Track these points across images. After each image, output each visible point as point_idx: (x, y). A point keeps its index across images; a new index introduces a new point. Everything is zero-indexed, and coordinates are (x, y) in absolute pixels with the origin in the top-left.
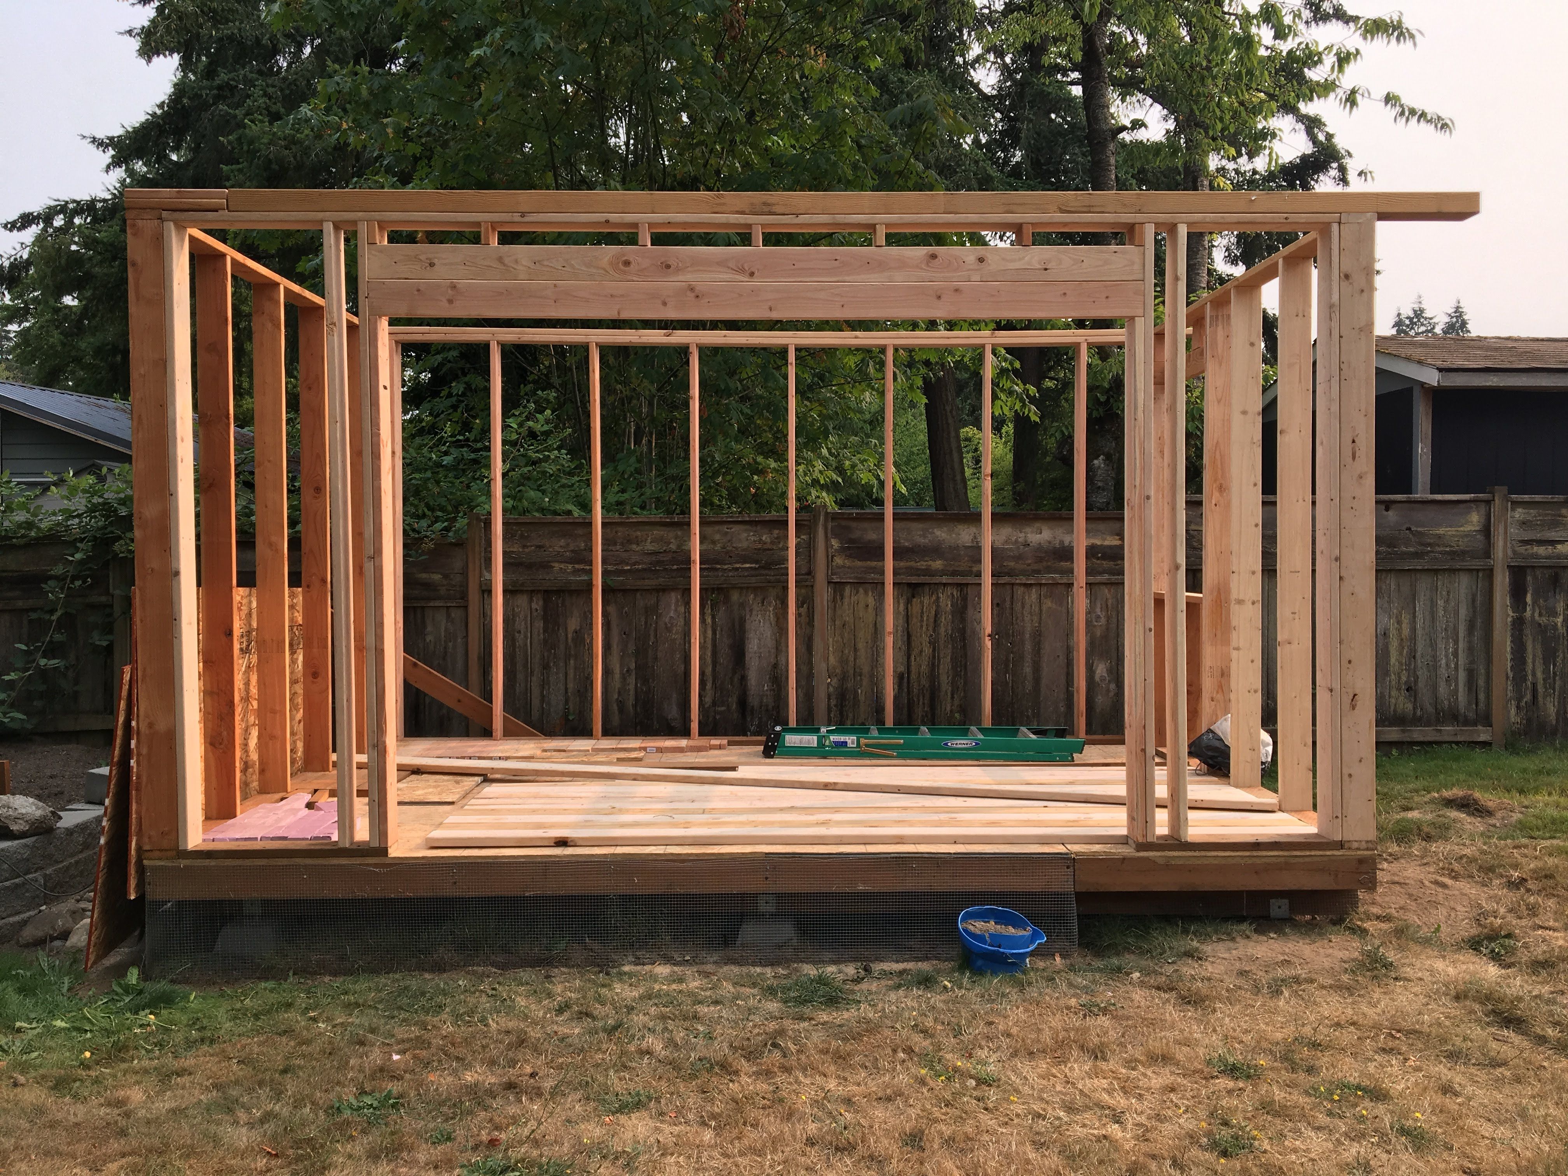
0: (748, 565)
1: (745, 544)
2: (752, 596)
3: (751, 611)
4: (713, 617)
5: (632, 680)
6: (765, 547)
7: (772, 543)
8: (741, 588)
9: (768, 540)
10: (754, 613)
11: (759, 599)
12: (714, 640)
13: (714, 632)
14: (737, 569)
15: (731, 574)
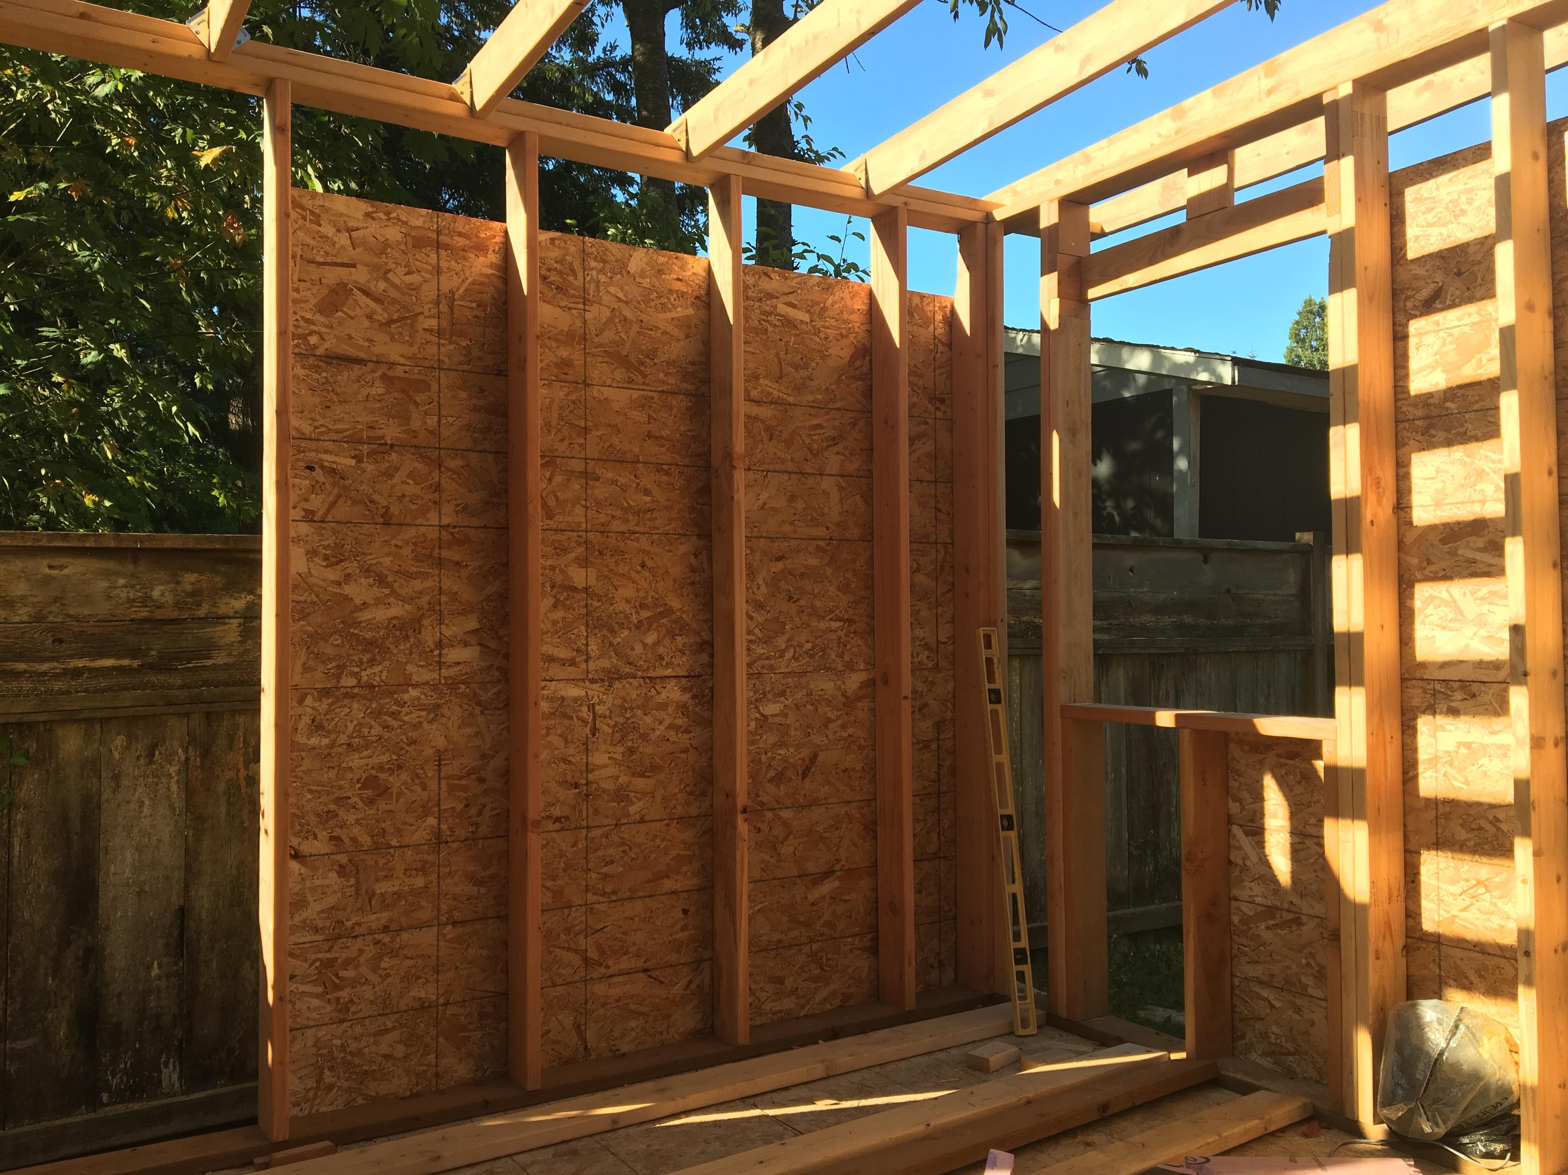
0: (109, 662)
1: (103, 609)
2: (120, 741)
3: (117, 778)
6: (158, 615)
7: (179, 605)
8: (89, 721)
9: (169, 598)
10: (125, 782)
11: (140, 747)
14: (77, 673)
15: (58, 686)
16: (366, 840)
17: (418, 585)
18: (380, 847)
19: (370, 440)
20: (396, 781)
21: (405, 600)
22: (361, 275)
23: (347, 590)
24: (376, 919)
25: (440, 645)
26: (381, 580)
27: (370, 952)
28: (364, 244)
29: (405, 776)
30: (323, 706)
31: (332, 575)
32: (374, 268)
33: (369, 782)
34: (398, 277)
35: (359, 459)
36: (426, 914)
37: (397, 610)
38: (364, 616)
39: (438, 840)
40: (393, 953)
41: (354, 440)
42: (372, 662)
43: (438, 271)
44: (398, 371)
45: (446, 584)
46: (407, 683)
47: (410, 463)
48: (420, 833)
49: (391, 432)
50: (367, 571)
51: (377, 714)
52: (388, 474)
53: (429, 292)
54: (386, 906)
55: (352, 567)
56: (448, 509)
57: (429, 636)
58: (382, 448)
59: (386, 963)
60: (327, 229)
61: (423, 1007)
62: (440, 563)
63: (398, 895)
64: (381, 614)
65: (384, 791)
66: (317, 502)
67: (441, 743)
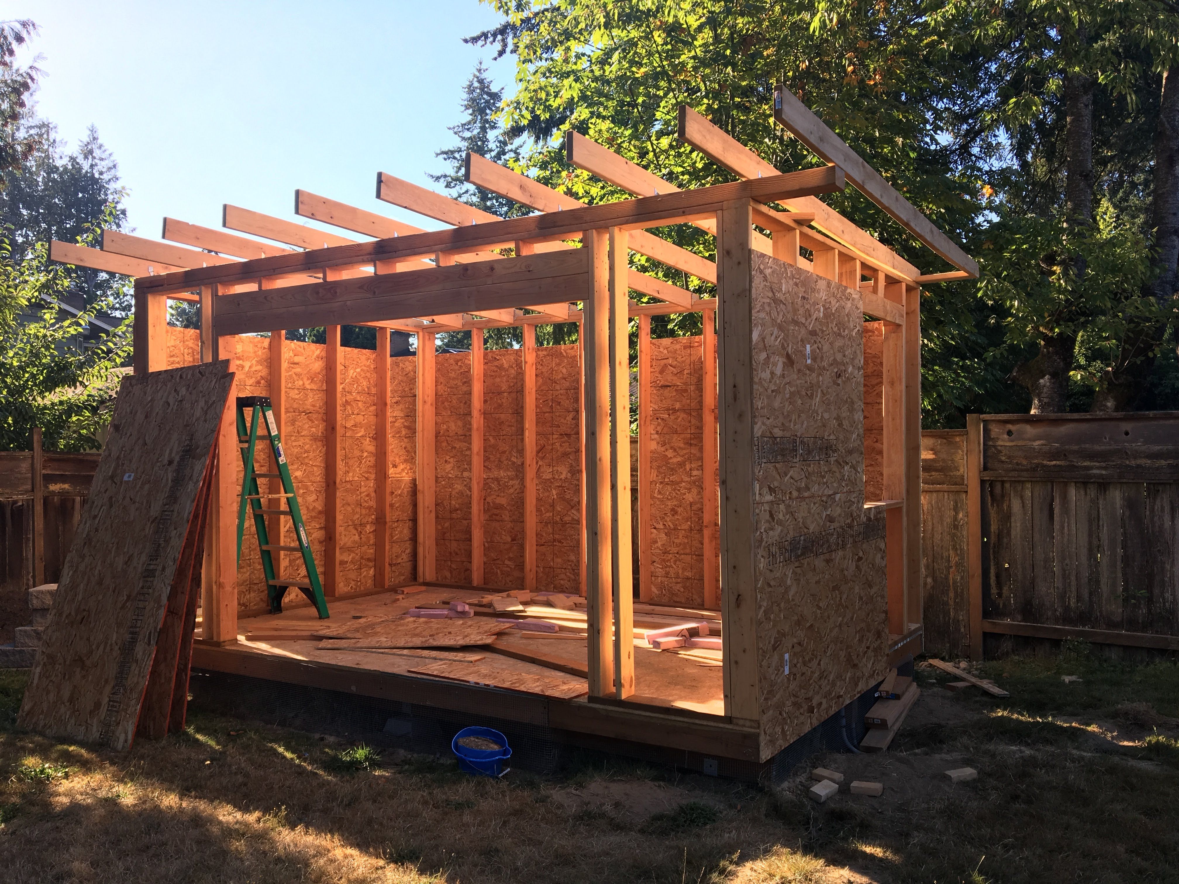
16: (672, 526)
17: (685, 452)
18: (675, 529)
19: (673, 409)
20: (680, 510)
21: (683, 456)
22: (670, 361)
23: (667, 453)
24: (674, 550)
25: (691, 470)
26: (675, 450)
27: (674, 558)
28: (671, 352)
29: (682, 509)
30: (661, 486)
31: (663, 449)
32: (673, 358)
33: (673, 510)
34: (679, 359)
35: (669, 415)
36: (688, 551)
37: (679, 459)
38: (671, 461)
39: (691, 529)
40: (680, 561)
41: (668, 410)
42: (673, 475)
43: (690, 355)
44: (679, 388)
45: (692, 451)
46: (682, 481)
47: (682, 415)
48: (686, 526)
49: (677, 406)
50: (671, 448)
51: (674, 490)
52: (676, 419)
53: (688, 361)
54: (677, 546)
55: (667, 446)
56: (693, 428)
57: (688, 467)
58: (675, 411)
59: (678, 563)
60: (662, 350)
61: (688, 578)
62: (691, 445)
63: (680, 544)
64: (675, 460)
65: (676, 513)
66: (659, 429)
67: (691, 500)
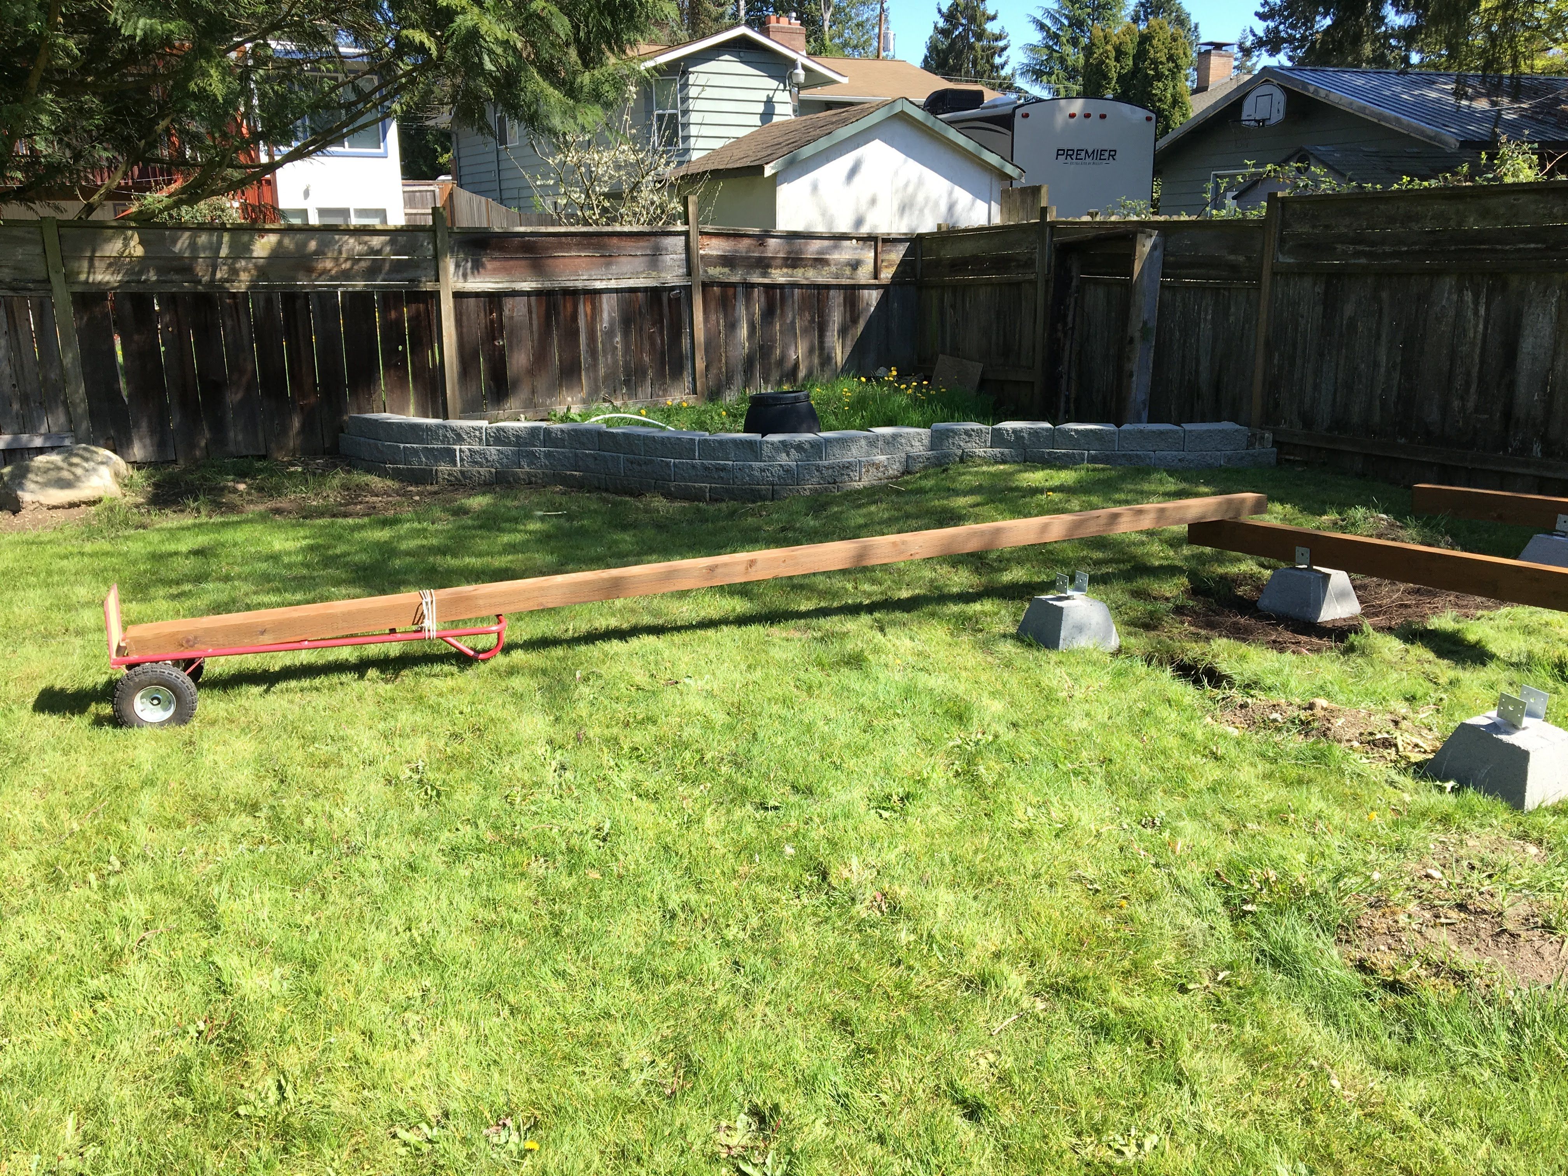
4: (1487, 309)
5: (1396, 375)
12: (1485, 335)
13: (1486, 328)
